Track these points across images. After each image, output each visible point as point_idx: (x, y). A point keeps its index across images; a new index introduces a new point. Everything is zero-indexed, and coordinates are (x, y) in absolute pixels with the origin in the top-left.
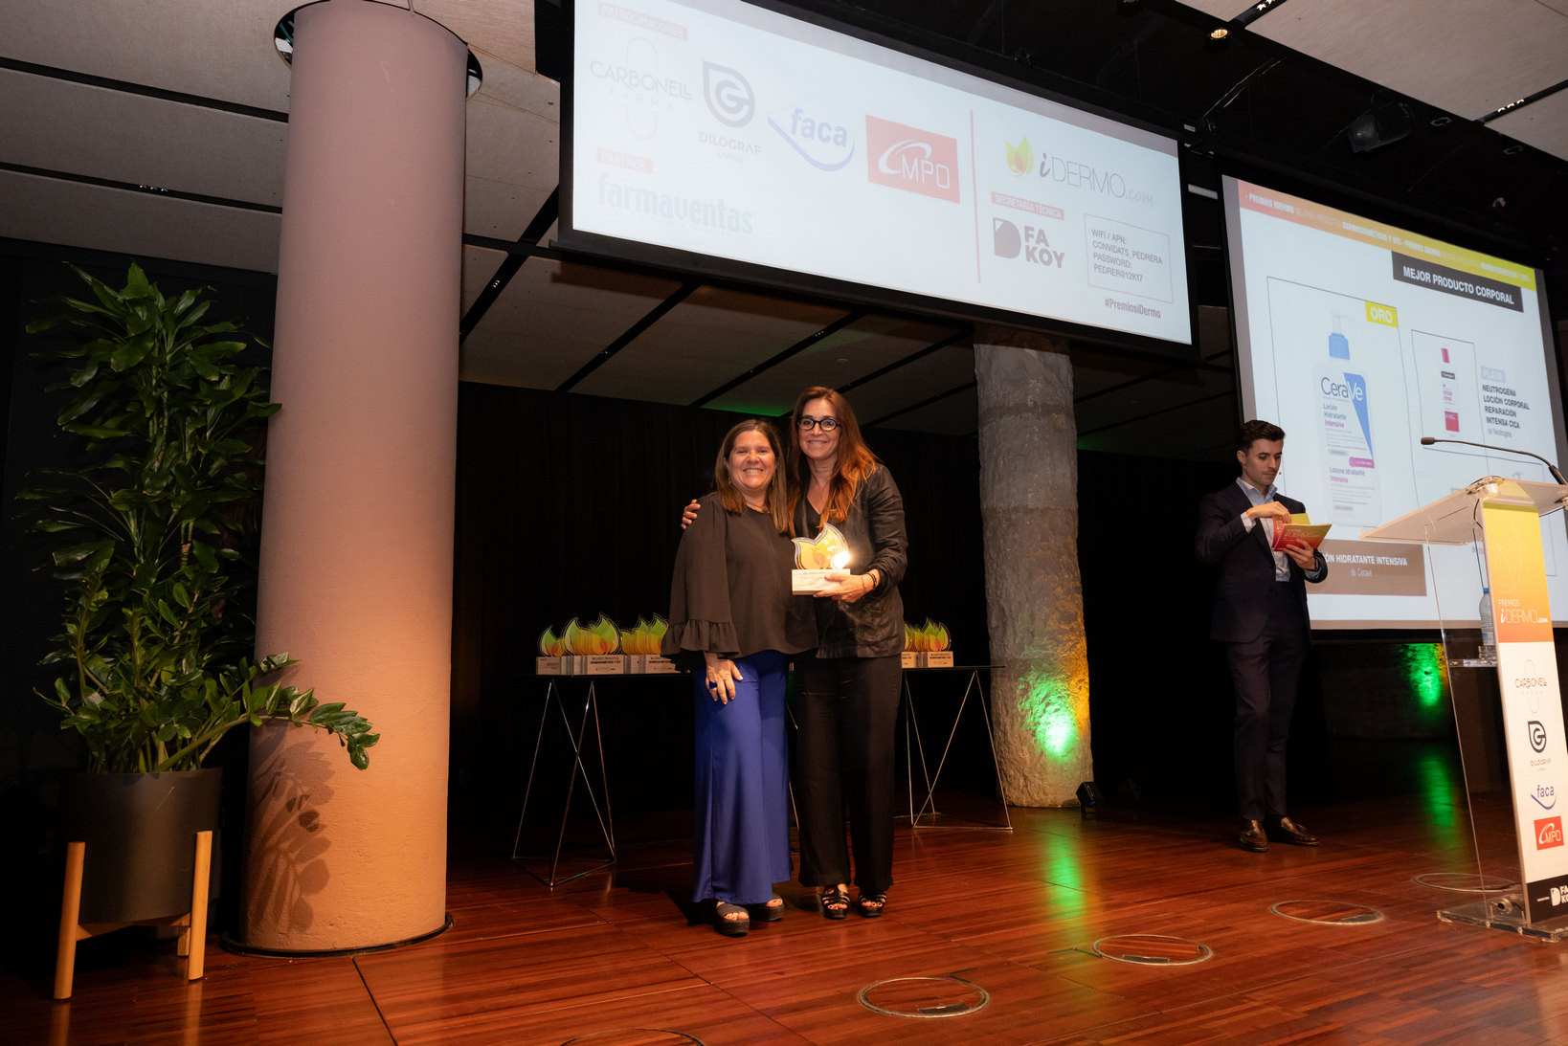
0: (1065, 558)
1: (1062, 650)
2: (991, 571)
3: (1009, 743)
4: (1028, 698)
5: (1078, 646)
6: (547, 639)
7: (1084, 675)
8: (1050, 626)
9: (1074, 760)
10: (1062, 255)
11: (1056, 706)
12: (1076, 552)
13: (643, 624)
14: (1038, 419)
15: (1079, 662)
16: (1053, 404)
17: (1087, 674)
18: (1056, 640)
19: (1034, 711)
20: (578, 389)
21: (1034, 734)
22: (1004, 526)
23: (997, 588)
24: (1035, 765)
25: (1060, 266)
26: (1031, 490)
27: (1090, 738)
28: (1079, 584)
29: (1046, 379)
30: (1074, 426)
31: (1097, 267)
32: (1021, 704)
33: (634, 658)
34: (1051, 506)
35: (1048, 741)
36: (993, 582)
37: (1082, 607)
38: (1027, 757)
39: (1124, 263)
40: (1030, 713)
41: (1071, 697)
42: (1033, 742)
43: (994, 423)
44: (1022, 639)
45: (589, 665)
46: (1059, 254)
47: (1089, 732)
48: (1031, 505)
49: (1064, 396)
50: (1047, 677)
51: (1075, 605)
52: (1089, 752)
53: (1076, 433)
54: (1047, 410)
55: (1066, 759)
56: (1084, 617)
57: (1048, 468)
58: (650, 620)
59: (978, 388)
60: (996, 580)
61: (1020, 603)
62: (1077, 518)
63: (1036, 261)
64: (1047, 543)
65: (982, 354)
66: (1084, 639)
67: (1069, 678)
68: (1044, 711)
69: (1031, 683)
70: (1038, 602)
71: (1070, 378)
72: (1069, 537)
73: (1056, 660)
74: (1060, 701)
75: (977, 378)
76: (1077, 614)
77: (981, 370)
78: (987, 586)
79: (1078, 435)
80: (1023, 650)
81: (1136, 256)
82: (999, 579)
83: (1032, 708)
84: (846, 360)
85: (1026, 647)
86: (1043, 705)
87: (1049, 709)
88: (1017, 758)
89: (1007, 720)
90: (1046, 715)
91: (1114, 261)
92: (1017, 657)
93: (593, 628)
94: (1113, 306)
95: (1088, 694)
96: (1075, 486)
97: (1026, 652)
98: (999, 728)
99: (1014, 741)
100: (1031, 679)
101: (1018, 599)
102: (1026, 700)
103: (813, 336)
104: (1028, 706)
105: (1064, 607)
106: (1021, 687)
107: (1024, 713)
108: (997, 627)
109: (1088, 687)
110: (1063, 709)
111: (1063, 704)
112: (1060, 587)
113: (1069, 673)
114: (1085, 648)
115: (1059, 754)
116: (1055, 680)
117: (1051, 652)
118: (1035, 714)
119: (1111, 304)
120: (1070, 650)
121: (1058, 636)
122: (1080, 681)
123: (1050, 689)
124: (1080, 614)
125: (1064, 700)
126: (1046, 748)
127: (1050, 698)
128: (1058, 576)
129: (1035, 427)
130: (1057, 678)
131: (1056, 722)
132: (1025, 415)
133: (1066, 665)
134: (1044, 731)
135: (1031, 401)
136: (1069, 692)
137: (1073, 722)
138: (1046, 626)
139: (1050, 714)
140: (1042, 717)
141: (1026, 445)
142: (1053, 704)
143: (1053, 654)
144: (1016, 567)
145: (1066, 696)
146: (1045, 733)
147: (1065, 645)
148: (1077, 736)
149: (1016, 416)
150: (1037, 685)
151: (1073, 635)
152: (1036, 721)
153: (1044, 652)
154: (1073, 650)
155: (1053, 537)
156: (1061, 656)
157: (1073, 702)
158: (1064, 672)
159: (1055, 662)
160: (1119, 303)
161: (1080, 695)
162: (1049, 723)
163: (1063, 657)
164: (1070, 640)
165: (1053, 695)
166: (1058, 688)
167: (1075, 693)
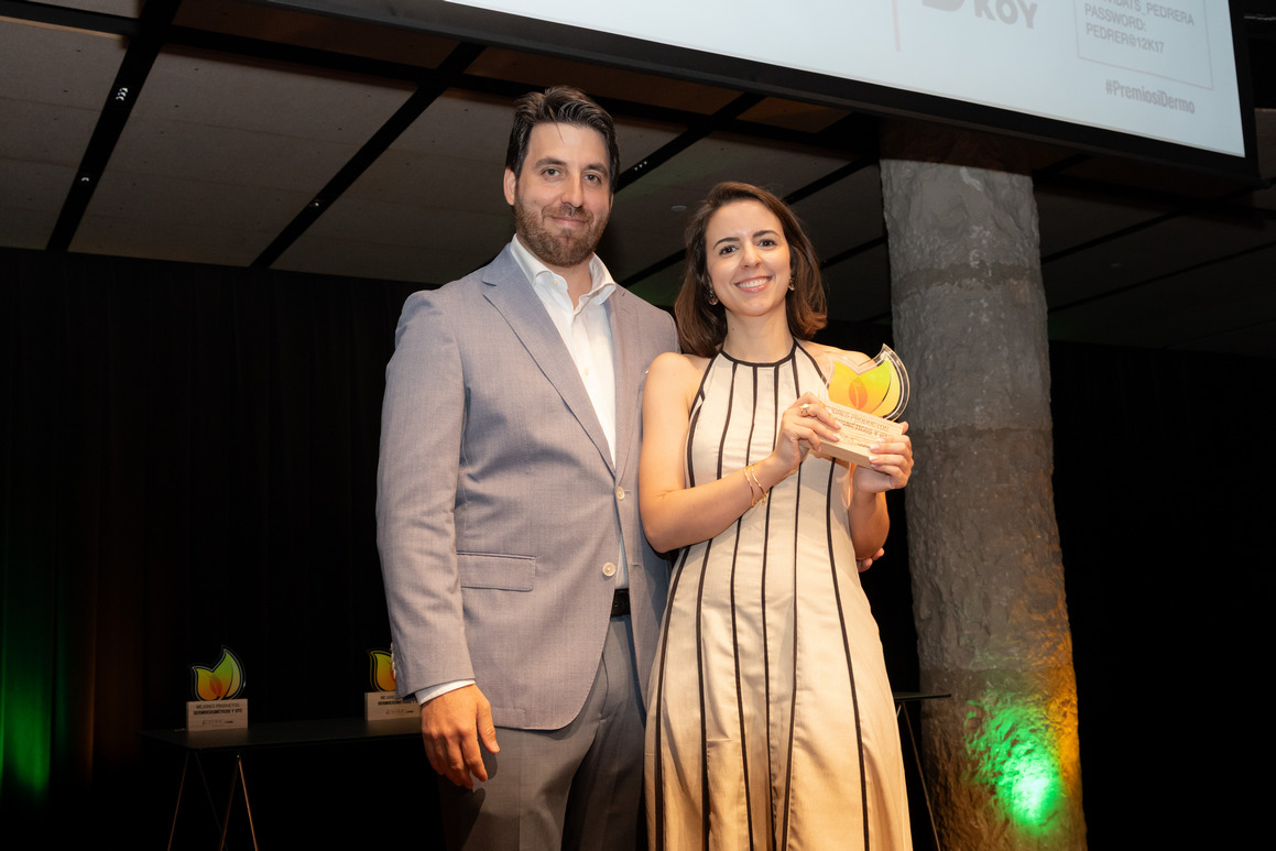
0: (1035, 506)
1: (1036, 656)
2: (917, 530)
3: (954, 805)
4: (982, 733)
5: (1060, 647)
7: (1070, 695)
8: (1014, 617)
9: (1058, 831)
10: (1034, 6)
12: (1051, 498)
14: (989, 288)
15: (1062, 673)
16: (1011, 263)
17: (1074, 691)
18: (1024, 639)
19: (992, 754)
20: (286, 262)
21: (993, 791)
22: (938, 458)
23: (928, 557)
24: (997, 839)
25: (1030, 25)
26: (978, 400)
27: (1080, 793)
28: (1056, 548)
29: (998, 226)
30: (1043, 297)
31: (1090, 28)
32: (971, 742)
34: (1012, 427)
35: (1016, 801)
36: (922, 548)
37: (1063, 585)
38: (984, 828)
39: (1131, 22)
40: (986, 757)
41: (1051, 729)
42: (992, 803)
43: (917, 296)
44: (971, 640)
46: (1028, 6)
47: (1080, 784)
48: (980, 424)
49: (1026, 251)
50: (1013, 699)
51: (1052, 581)
52: (1080, 815)
53: (1046, 309)
54: (1002, 274)
55: (1045, 830)
57: (1005, 366)
59: (889, 241)
60: (926, 543)
61: (966, 580)
62: (1051, 444)
63: (990, 16)
64: (1006, 485)
65: (895, 190)
66: (1068, 635)
67: (1046, 701)
68: (1009, 754)
69: (987, 708)
70: (994, 580)
71: (1034, 222)
72: (1042, 471)
73: (1026, 670)
74: (1033, 737)
75: (888, 226)
76: (1055, 596)
77: (894, 216)
78: (912, 554)
79: (1049, 312)
80: (973, 653)
81: (1152, 12)
82: (931, 543)
83: (989, 749)
84: (685, 207)
85: (977, 652)
86: (1008, 742)
87: (1020, 749)
88: (967, 829)
89: (950, 768)
90: (1012, 760)
91: (1117, 18)
92: (964, 667)
94: (1119, 92)
95: (1076, 724)
96: (1048, 392)
97: (978, 659)
98: (937, 781)
99: (962, 802)
100: (987, 701)
101: (963, 576)
102: (979, 737)
103: (631, 170)
104: (982, 746)
105: (1036, 586)
106: (971, 715)
107: (976, 756)
108: (930, 619)
109: (1075, 711)
110: (1039, 749)
111: (1038, 740)
112: (1030, 554)
113: (1046, 693)
114: (1071, 649)
115: (1035, 823)
116: (1025, 704)
117: (1018, 659)
118: (995, 759)
119: (1116, 89)
120: (1048, 654)
121: (1028, 633)
122: (1063, 704)
123: (1018, 719)
124: (1061, 596)
125: (1040, 735)
126: (1014, 812)
127: (1018, 733)
128: (1026, 538)
129: (982, 301)
130: (1029, 700)
131: (1029, 771)
132: (967, 282)
133: (1042, 680)
134: (1009, 786)
135: (974, 260)
136: (1047, 722)
137: (1054, 769)
138: (1008, 618)
139: (1018, 758)
140: (1006, 764)
141: (970, 329)
142: (1024, 741)
143: (1020, 662)
144: (958, 524)
145: (1043, 728)
146: (1011, 788)
147: (1040, 646)
148: (1062, 791)
149: (953, 284)
150: (997, 713)
151: (1051, 630)
152: (996, 771)
153: (1007, 658)
154: (1053, 655)
155: (1017, 475)
156: (1033, 664)
157: (1054, 738)
158: (1040, 691)
159: (1024, 674)
160: (1128, 88)
161: (1065, 726)
162: (1018, 773)
163: (1037, 666)
164: (1047, 639)
165: (1022, 727)
166: (1031, 716)
167: (1057, 723)
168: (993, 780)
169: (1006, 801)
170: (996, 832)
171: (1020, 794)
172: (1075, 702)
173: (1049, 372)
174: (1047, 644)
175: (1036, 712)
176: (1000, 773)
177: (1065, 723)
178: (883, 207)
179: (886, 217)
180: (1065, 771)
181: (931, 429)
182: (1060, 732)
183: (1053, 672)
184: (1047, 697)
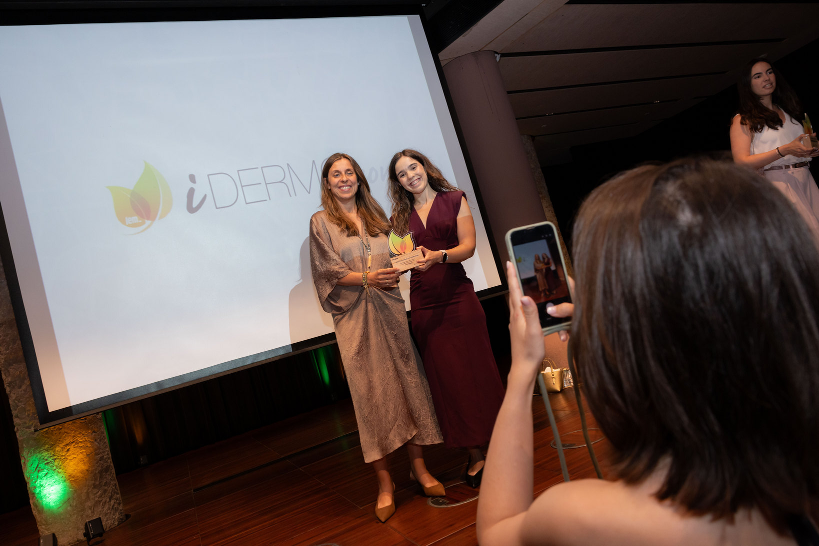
9: (69, 508)
11: (45, 472)
41: (57, 460)
50: (35, 453)
55: (61, 510)
67: (52, 446)
68: (38, 477)
74: (47, 467)
86: (37, 472)
87: (42, 474)
90: (39, 480)
110: (51, 472)
111: (50, 468)
116: (40, 452)
125: (51, 465)
126: (44, 505)
127: (40, 466)
130: (42, 449)
131: (48, 483)
136: (55, 457)
137: (64, 479)
139: (42, 478)
140: (38, 482)
142: (43, 470)
145: (53, 461)
146: (41, 494)
148: (70, 488)
157: (60, 464)
158: (48, 443)
162: (42, 486)
165: (41, 463)
166: (45, 456)
167: (62, 456)
169: (40, 500)
171: (45, 495)
175: (48, 454)
182: (65, 460)
183: (55, 432)
184: (53, 445)
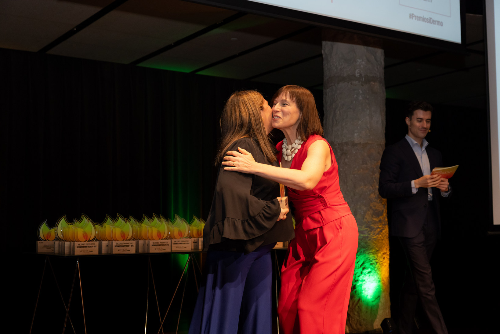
1: (374, 234)
5: (384, 231)
6: (44, 229)
7: (386, 250)
8: (366, 218)
9: (379, 304)
11: (369, 270)
13: (109, 220)
14: (363, 85)
15: (384, 242)
16: (371, 76)
17: (388, 249)
18: (369, 227)
19: (355, 273)
20: (54, 51)
22: (339, 154)
24: (355, 307)
26: (356, 131)
27: (388, 290)
29: (368, 60)
30: (385, 90)
33: (104, 243)
34: (370, 142)
35: (363, 292)
37: (386, 207)
41: (378, 264)
42: (354, 293)
43: (333, 87)
45: (76, 249)
47: (389, 286)
48: (356, 141)
49: (379, 70)
50: (364, 251)
51: (382, 205)
52: (388, 298)
54: (367, 80)
55: (374, 303)
56: (388, 213)
57: (367, 117)
58: (114, 218)
59: (324, 62)
64: (365, 166)
66: (387, 226)
68: (362, 273)
70: (359, 203)
71: (382, 58)
73: (370, 240)
74: (371, 266)
75: (324, 56)
76: (383, 211)
77: (326, 52)
84: (236, 39)
86: (361, 269)
87: (366, 271)
90: (363, 275)
93: (77, 223)
94: (414, 18)
95: (388, 262)
96: (384, 128)
105: (375, 206)
109: (388, 257)
110: (373, 271)
111: (373, 268)
112: (373, 194)
113: (377, 249)
114: (388, 232)
115: (371, 300)
116: (369, 253)
117: (367, 235)
118: (356, 275)
119: (413, 17)
120: (378, 234)
121: (371, 225)
122: (384, 254)
123: (366, 259)
124: (385, 211)
125: (374, 266)
126: (362, 296)
127: (365, 265)
128: (372, 187)
129: (360, 90)
130: (370, 252)
131: (369, 280)
132: (354, 82)
133: (376, 244)
134: (361, 285)
135: (358, 73)
136: (377, 261)
137: (379, 280)
138: (364, 219)
139: (365, 275)
140: (360, 277)
141: (354, 102)
142: (367, 268)
143: (368, 237)
144: (346, 181)
145: (375, 263)
146: (361, 287)
147: (375, 231)
148: (382, 288)
149: (349, 83)
150: (357, 256)
151: (380, 224)
152: (356, 279)
153: (362, 235)
154: (380, 234)
155: (370, 162)
156: (373, 238)
157: (379, 267)
158: (375, 248)
159: (369, 242)
160: (417, 16)
161: (384, 263)
162: (364, 280)
163: (374, 238)
164: (379, 228)
165: (367, 263)
166: (371, 258)
167: (381, 261)
168: (355, 283)
169: (359, 292)
170: (355, 304)
171: (365, 289)
172: (388, 253)
173: (385, 120)
174: (379, 230)
175: (373, 257)
176: (358, 280)
177: (384, 261)
178: (322, 48)
179: (323, 52)
180: (383, 280)
181: (337, 142)
182: (382, 265)
183: (380, 241)
184: (377, 251)
